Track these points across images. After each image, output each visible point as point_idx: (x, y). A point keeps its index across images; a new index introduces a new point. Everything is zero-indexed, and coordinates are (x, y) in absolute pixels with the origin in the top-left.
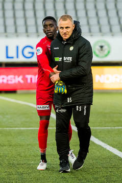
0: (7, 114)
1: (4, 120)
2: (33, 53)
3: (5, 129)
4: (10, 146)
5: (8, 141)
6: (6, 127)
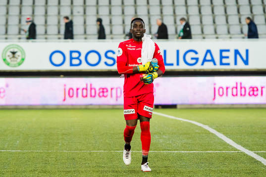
0: (164, 133)
2: (197, 59)
5: (165, 167)
6: (163, 150)
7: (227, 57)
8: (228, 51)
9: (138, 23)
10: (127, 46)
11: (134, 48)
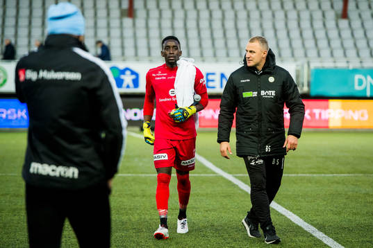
0: (144, 157)
1: (141, 164)
3: (140, 175)
4: (144, 196)
5: (142, 190)
7: (212, 81)
8: (213, 74)
9: (171, 43)
10: (154, 75)
11: (164, 76)
